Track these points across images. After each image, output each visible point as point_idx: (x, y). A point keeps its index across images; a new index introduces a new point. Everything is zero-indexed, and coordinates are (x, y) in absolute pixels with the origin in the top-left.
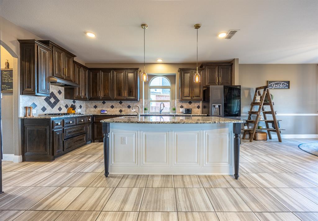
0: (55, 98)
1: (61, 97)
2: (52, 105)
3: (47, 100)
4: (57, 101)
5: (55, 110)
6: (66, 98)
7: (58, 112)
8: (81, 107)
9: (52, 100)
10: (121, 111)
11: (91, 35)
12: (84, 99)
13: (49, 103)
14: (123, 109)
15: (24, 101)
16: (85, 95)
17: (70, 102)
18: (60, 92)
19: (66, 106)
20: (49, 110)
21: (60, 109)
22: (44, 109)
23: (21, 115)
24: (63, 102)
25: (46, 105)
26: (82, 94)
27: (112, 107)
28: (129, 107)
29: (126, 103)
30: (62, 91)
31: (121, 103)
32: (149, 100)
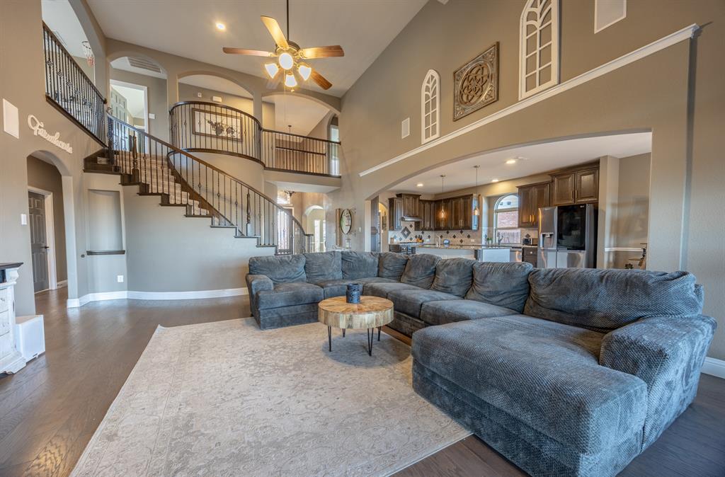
0: (408, 230)
1: (412, 230)
2: (406, 236)
3: (403, 232)
4: (409, 233)
5: (407, 240)
6: (415, 230)
7: (410, 241)
8: (429, 237)
9: (406, 233)
10: (461, 241)
11: (420, 185)
12: (430, 229)
13: (404, 235)
14: (463, 239)
15: (391, 234)
16: (430, 226)
17: (419, 233)
18: (411, 226)
19: (416, 237)
20: (404, 240)
21: (411, 239)
22: (401, 239)
23: (389, 243)
24: (413, 233)
25: (402, 236)
26: (427, 225)
27: (454, 237)
28: (469, 237)
29: (466, 232)
30: (413, 224)
31: (461, 232)
32: (494, 228)
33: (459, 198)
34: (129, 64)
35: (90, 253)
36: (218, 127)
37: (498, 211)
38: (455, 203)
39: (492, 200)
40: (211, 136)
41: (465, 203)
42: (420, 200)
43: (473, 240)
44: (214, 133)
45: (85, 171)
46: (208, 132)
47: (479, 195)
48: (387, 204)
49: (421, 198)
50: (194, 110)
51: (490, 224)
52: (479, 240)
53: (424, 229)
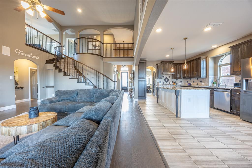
1: (170, 79)
2: (166, 82)
4: (168, 80)
6: (172, 79)
8: (181, 82)
12: (180, 78)
13: (165, 81)
14: (198, 83)
16: (180, 76)
17: (175, 80)
18: (169, 77)
19: (173, 82)
21: (170, 83)
22: (163, 83)
25: (164, 81)
26: (178, 76)
27: (194, 82)
28: (201, 82)
29: (199, 79)
30: (171, 76)
31: (197, 79)
32: (219, 76)
33: (194, 60)
34: (71, 32)
35: (47, 87)
36: (95, 46)
37: (221, 66)
38: (192, 63)
39: (216, 59)
40: (93, 49)
41: (197, 63)
42: (174, 64)
43: (203, 84)
44: (93, 48)
45: (46, 64)
46: (92, 48)
47: (207, 57)
48: (156, 67)
49: (174, 63)
50: (88, 42)
51: (215, 74)
52: (207, 83)
53: (177, 78)
